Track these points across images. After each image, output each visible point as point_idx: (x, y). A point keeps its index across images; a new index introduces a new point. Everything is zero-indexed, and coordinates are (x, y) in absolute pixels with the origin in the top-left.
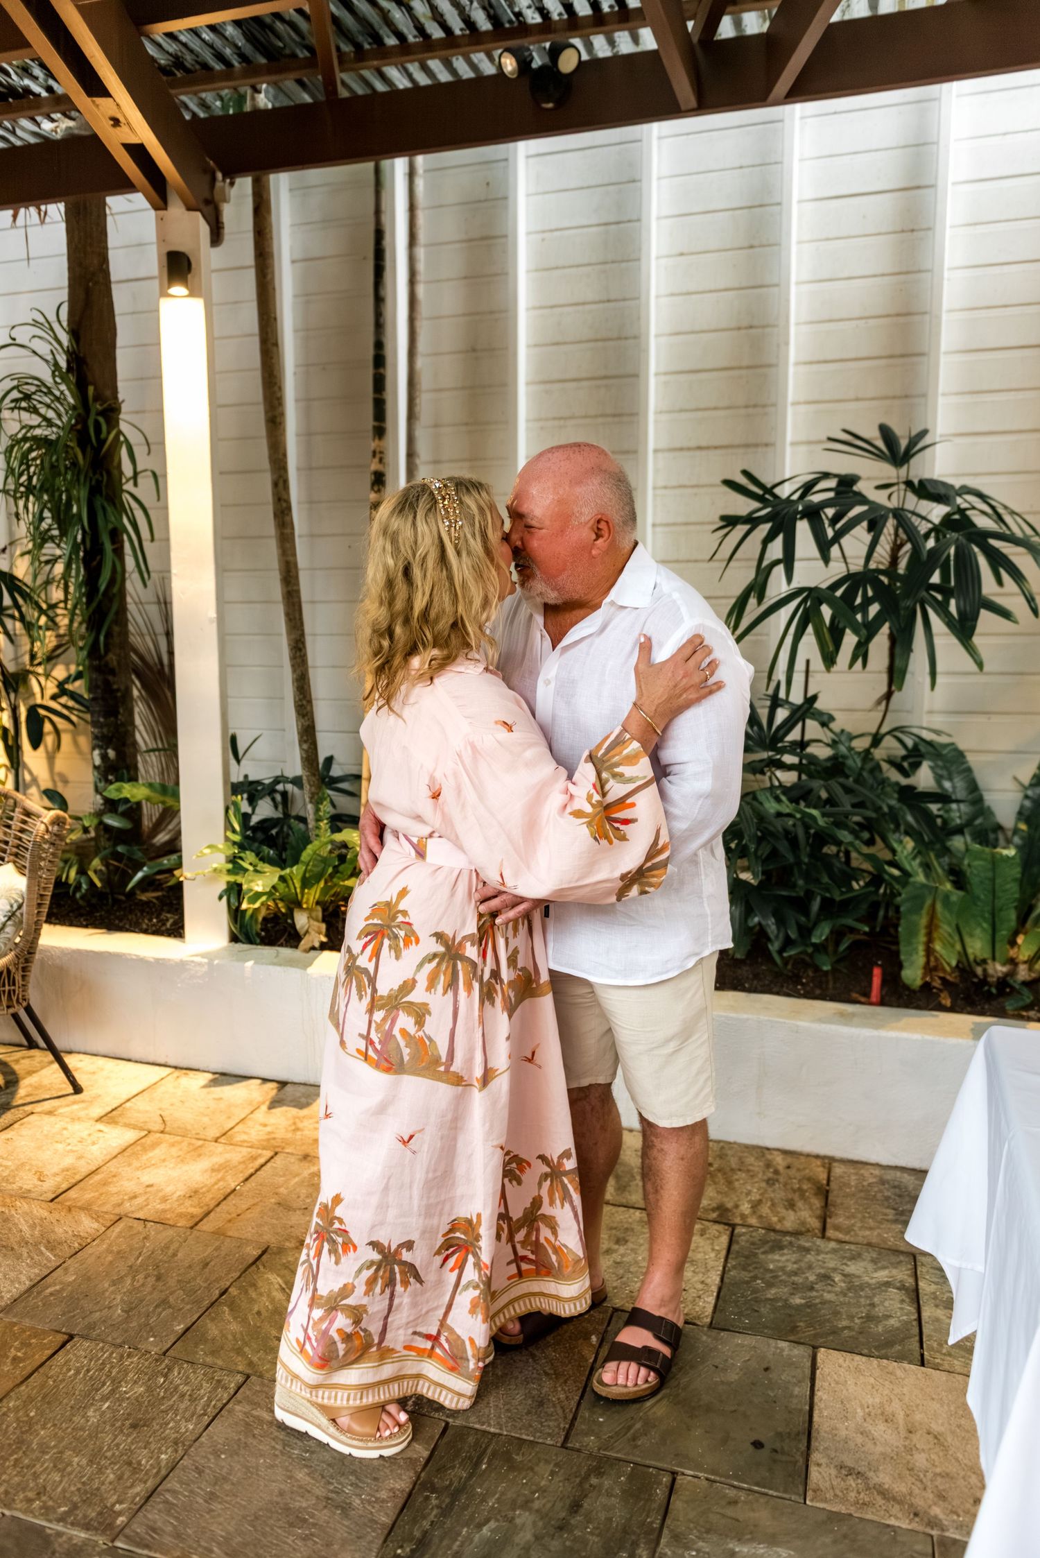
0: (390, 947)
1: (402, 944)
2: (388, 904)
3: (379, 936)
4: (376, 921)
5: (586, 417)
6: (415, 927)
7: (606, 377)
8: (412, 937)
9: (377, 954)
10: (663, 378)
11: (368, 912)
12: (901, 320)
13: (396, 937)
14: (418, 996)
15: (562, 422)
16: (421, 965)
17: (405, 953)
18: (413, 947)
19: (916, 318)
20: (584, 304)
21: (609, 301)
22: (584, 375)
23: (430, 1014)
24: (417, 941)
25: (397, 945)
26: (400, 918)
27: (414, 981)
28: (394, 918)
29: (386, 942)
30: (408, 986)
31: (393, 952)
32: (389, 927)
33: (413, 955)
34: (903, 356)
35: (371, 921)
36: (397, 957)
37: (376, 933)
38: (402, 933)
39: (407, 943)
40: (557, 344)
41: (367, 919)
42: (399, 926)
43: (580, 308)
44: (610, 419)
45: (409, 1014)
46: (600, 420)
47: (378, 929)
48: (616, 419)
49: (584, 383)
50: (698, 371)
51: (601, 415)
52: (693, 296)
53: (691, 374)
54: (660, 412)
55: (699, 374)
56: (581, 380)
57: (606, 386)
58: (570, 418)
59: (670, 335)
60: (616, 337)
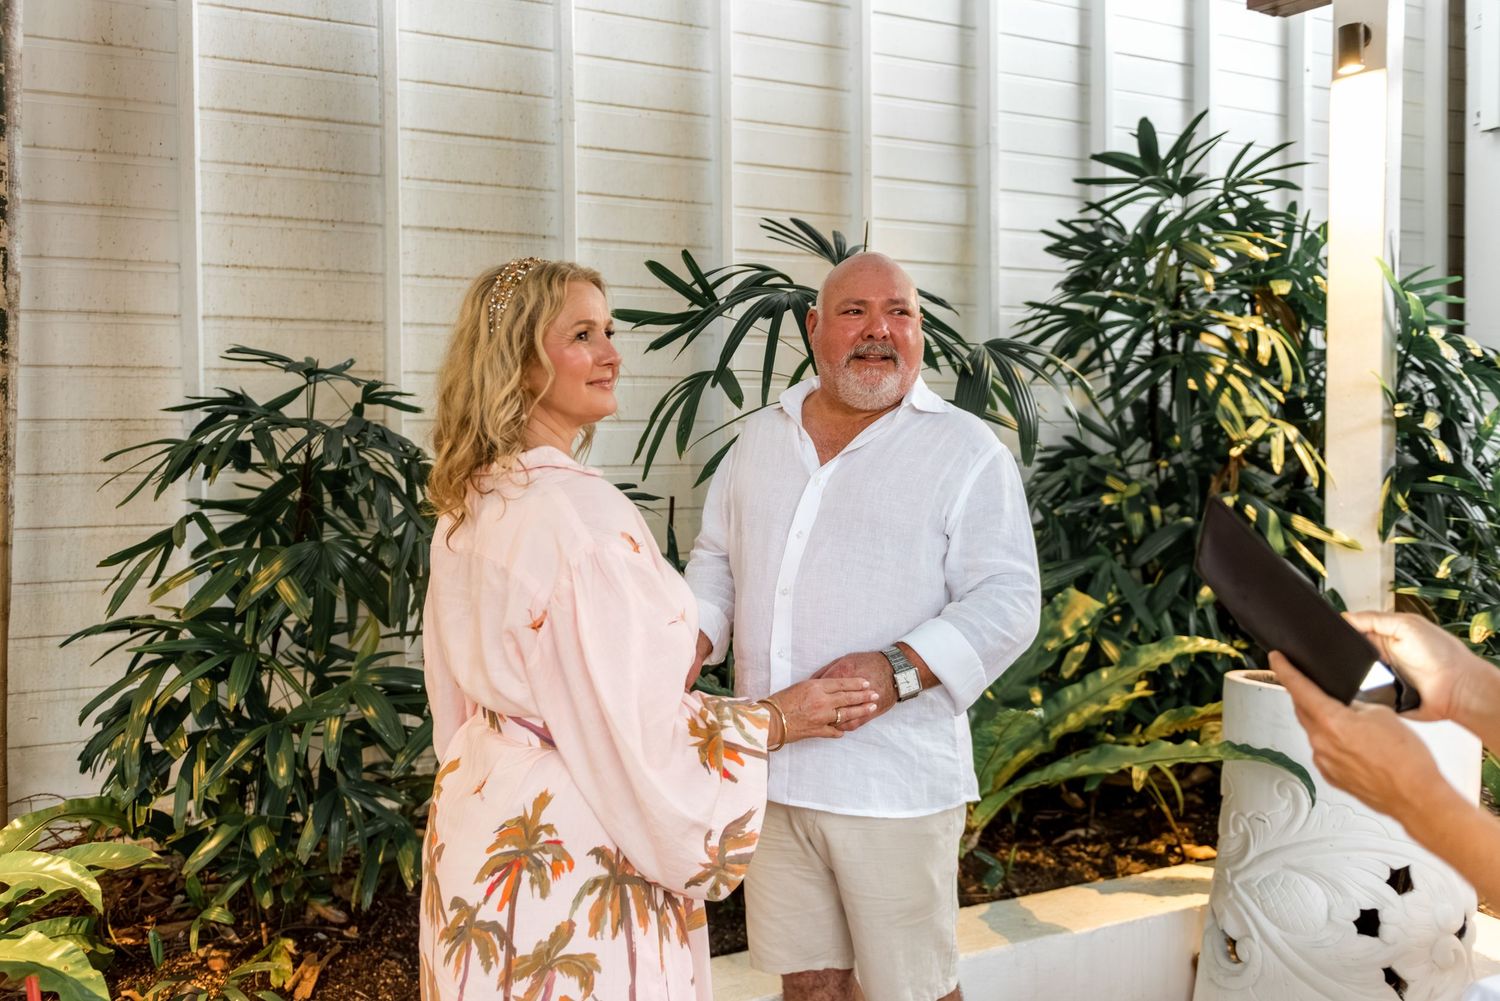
0: (532, 881)
1: (549, 873)
2: (521, 821)
3: (515, 869)
4: (507, 848)
6: (566, 846)
7: (327, 120)
8: (563, 860)
9: (511, 897)
11: (493, 839)
12: (684, 118)
13: (540, 865)
14: (577, 946)
16: (578, 899)
17: (555, 886)
18: (565, 875)
19: (699, 120)
20: (290, 15)
21: (329, 20)
23: (598, 969)
24: (571, 865)
25: (543, 877)
26: (544, 837)
27: (571, 924)
28: (535, 837)
29: (526, 875)
30: (563, 934)
31: (537, 890)
32: (529, 853)
33: (566, 886)
34: (687, 158)
35: (499, 851)
36: (543, 895)
37: (509, 866)
38: (548, 858)
39: (557, 871)
41: (490, 849)
42: (543, 849)
44: (335, 177)
45: (570, 973)
46: (319, 176)
47: (510, 859)
49: (294, 122)
50: (456, 134)
51: (321, 170)
52: (447, 40)
53: (447, 136)
54: (408, 178)
55: (458, 138)
56: (290, 117)
57: (328, 132)
58: (274, 167)
59: (418, 82)
60: (341, 69)
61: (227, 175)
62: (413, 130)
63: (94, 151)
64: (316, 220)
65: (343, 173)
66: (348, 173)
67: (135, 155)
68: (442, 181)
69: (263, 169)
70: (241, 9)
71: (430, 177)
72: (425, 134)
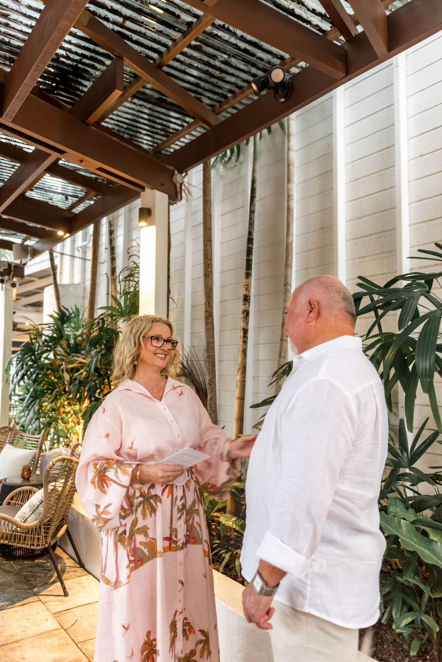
5: (374, 255)
7: (384, 231)
10: (414, 227)
15: (363, 259)
20: (372, 194)
21: (384, 190)
22: (373, 232)
40: (360, 218)
43: (370, 196)
44: (386, 254)
46: (382, 255)
48: (390, 254)
49: (373, 236)
50: (433, 220)
51: (382, 253)
52: (429, 177)
53: (429, 222)
54: (413, 247)
55: (435, 221)
56: (372, 235)
57: (384, 236)
58: (367, 256)
59: (417, 201)
60: (388, 208)
61: (353, 264)
62: (415, 224)
63: (320, 266)
64: (380, 274)
65: (389, 252)
66: (391, 251)
67: (329, 264)
68: (427, 244)
69: (363, 258)
70: (357, 199)
71: (422, 243)
72: (420, 224)
